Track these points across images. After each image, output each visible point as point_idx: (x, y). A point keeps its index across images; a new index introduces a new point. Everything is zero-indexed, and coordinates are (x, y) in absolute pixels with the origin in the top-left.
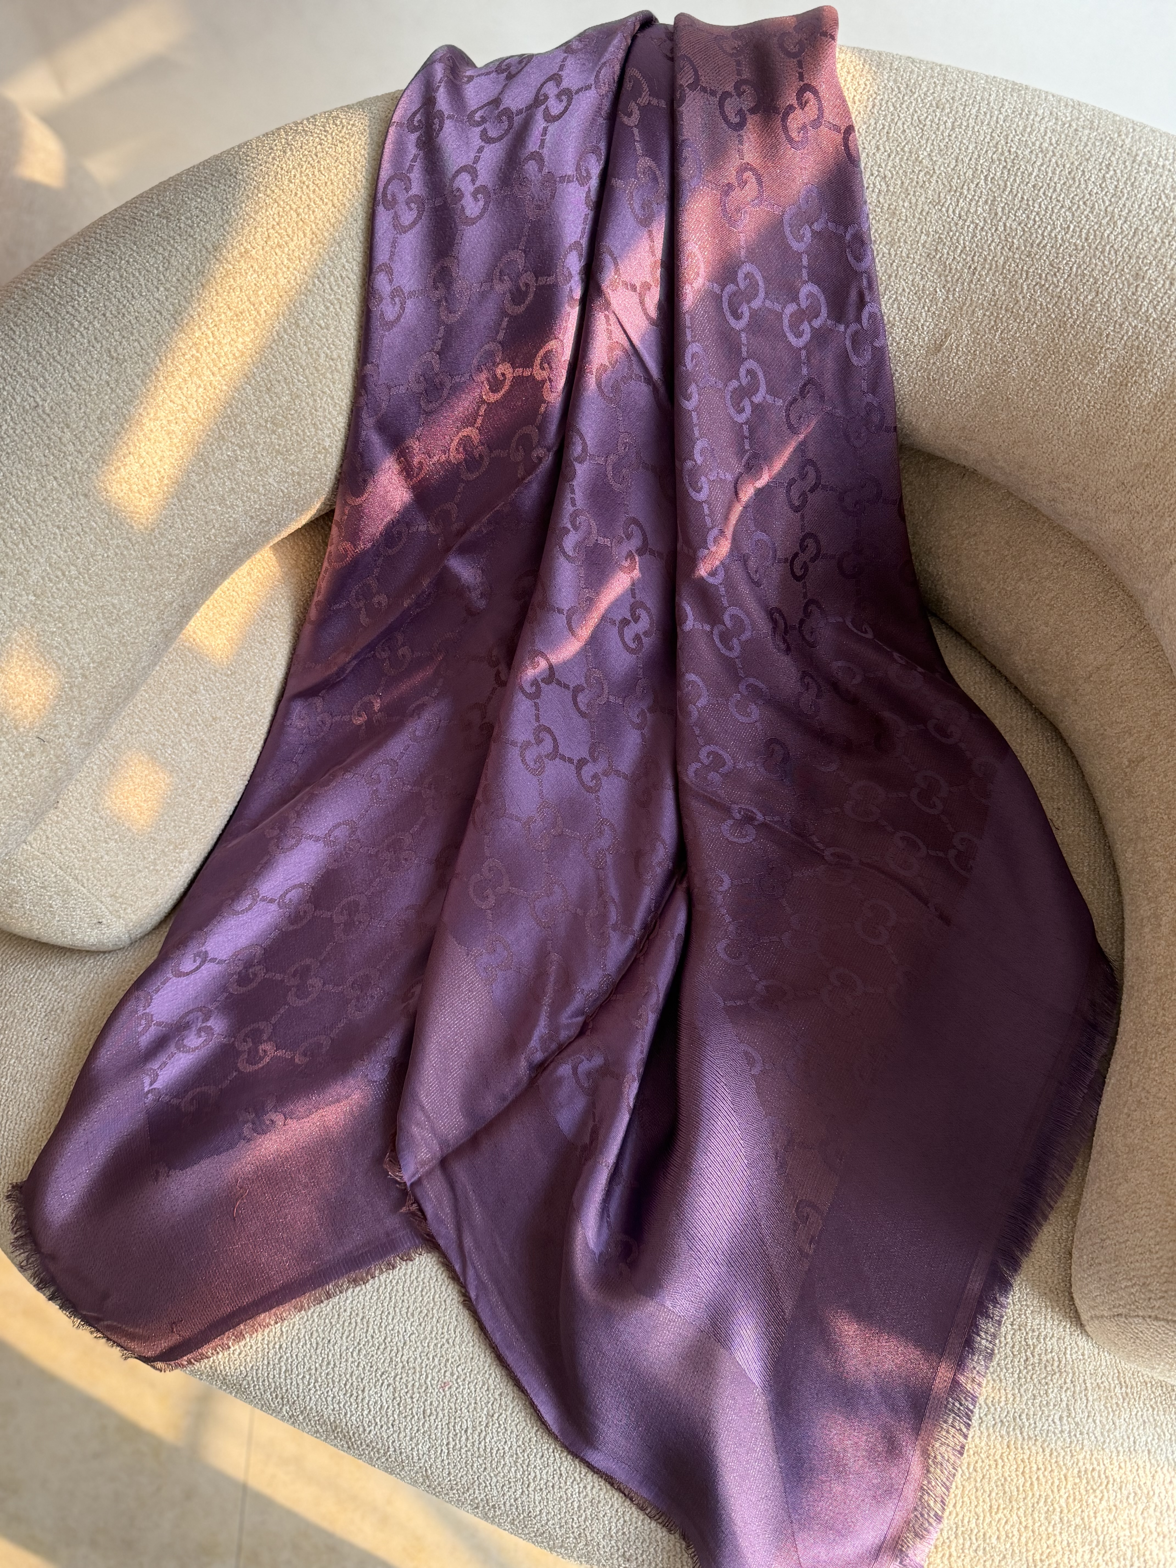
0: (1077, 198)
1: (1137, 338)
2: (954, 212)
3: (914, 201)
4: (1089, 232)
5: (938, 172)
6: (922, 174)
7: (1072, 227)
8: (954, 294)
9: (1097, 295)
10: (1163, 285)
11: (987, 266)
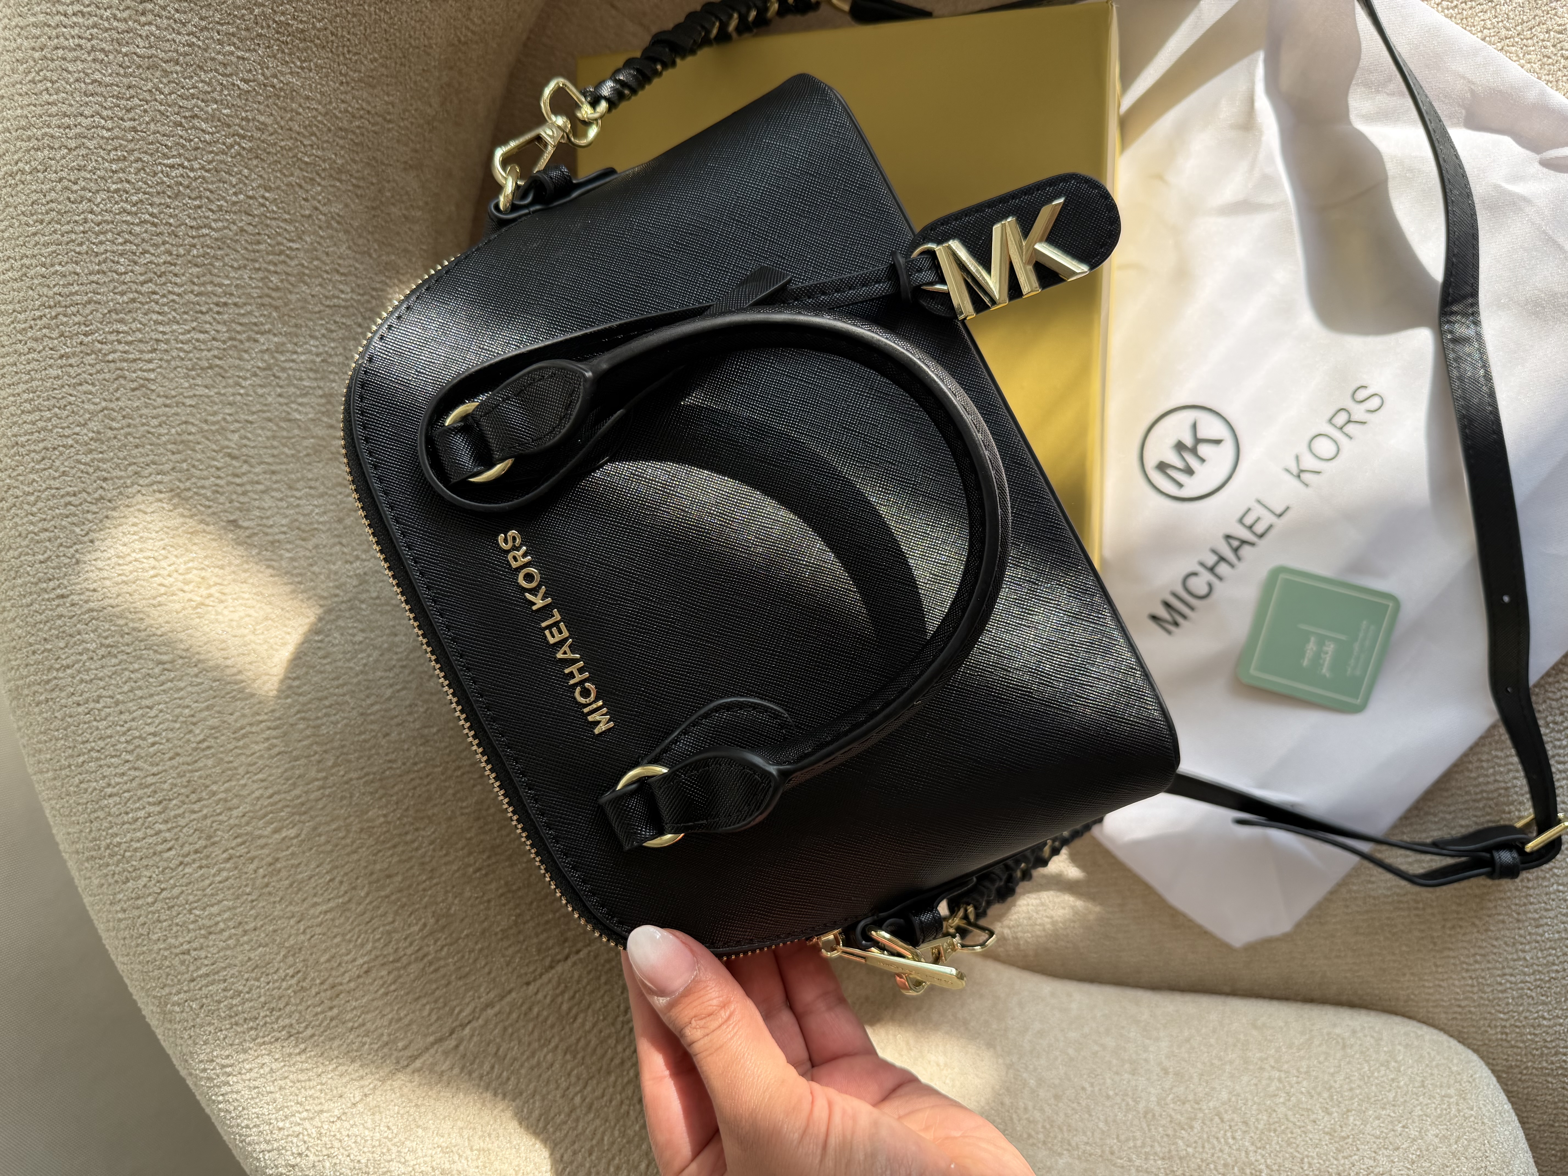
0: (73, 197)
1: (233, 35)
2: (150, 361)
3: (155, 422)
4: (112, 161)
5: (104, 404)
6: (114, 424)
7: (114, 187)
8: (262, 324)
9: (195, 116)
10: (150, 24)
11: (210, 288)
